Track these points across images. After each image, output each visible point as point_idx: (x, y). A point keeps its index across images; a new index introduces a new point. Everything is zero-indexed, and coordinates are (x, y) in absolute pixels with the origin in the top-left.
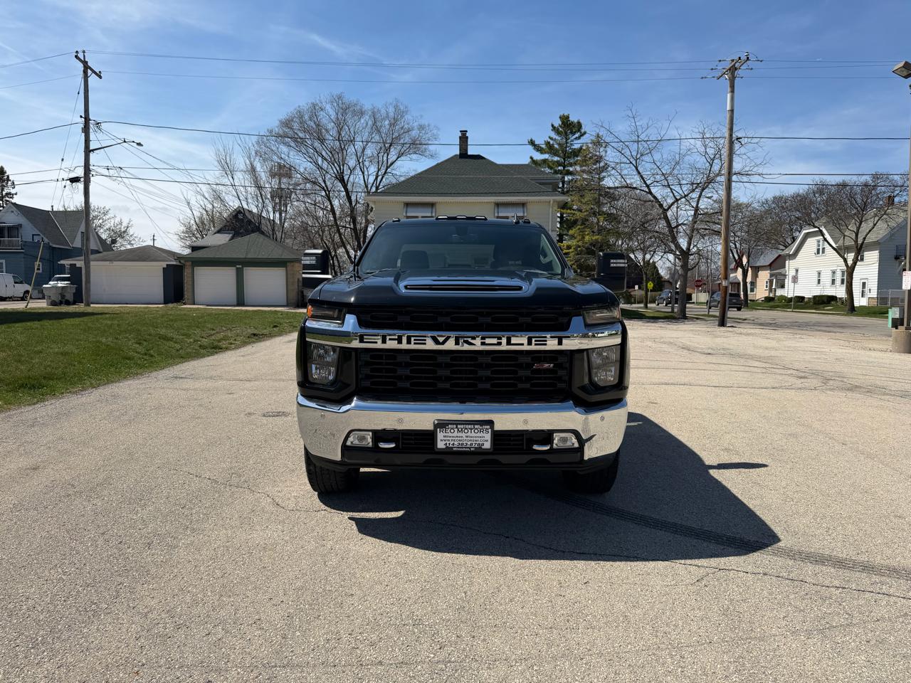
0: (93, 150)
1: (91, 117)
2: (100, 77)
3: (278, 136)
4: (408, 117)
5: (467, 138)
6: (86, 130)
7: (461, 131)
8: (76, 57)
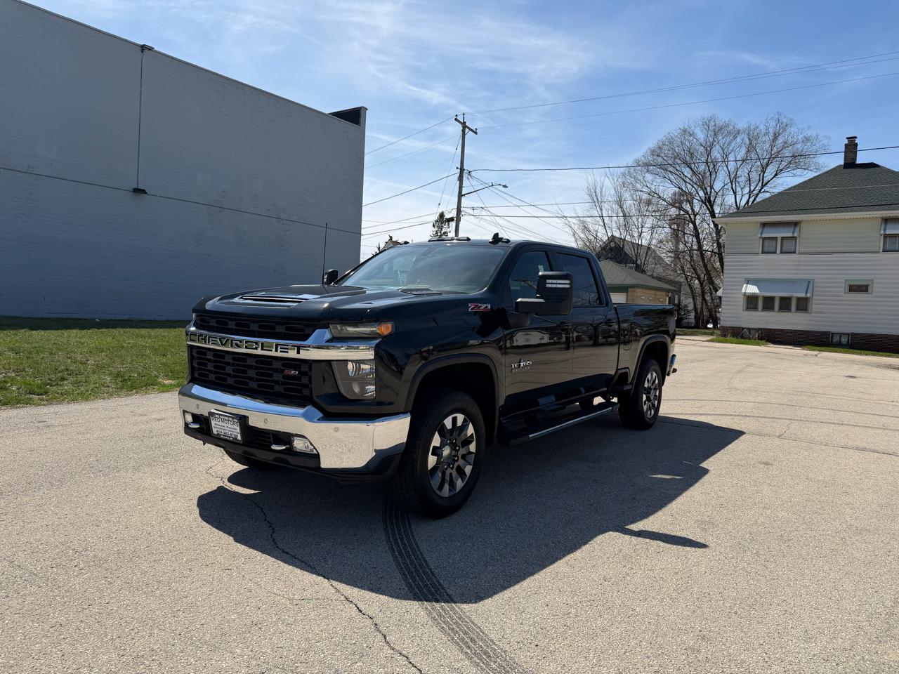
0: (464, 195)
1: (465, 167)
2: (476, 133)
3: (647, 165)
4: (792, 130)
5: (856, 145)
6: (461, 179)
7: (847, 138)
8: (456, 119)
